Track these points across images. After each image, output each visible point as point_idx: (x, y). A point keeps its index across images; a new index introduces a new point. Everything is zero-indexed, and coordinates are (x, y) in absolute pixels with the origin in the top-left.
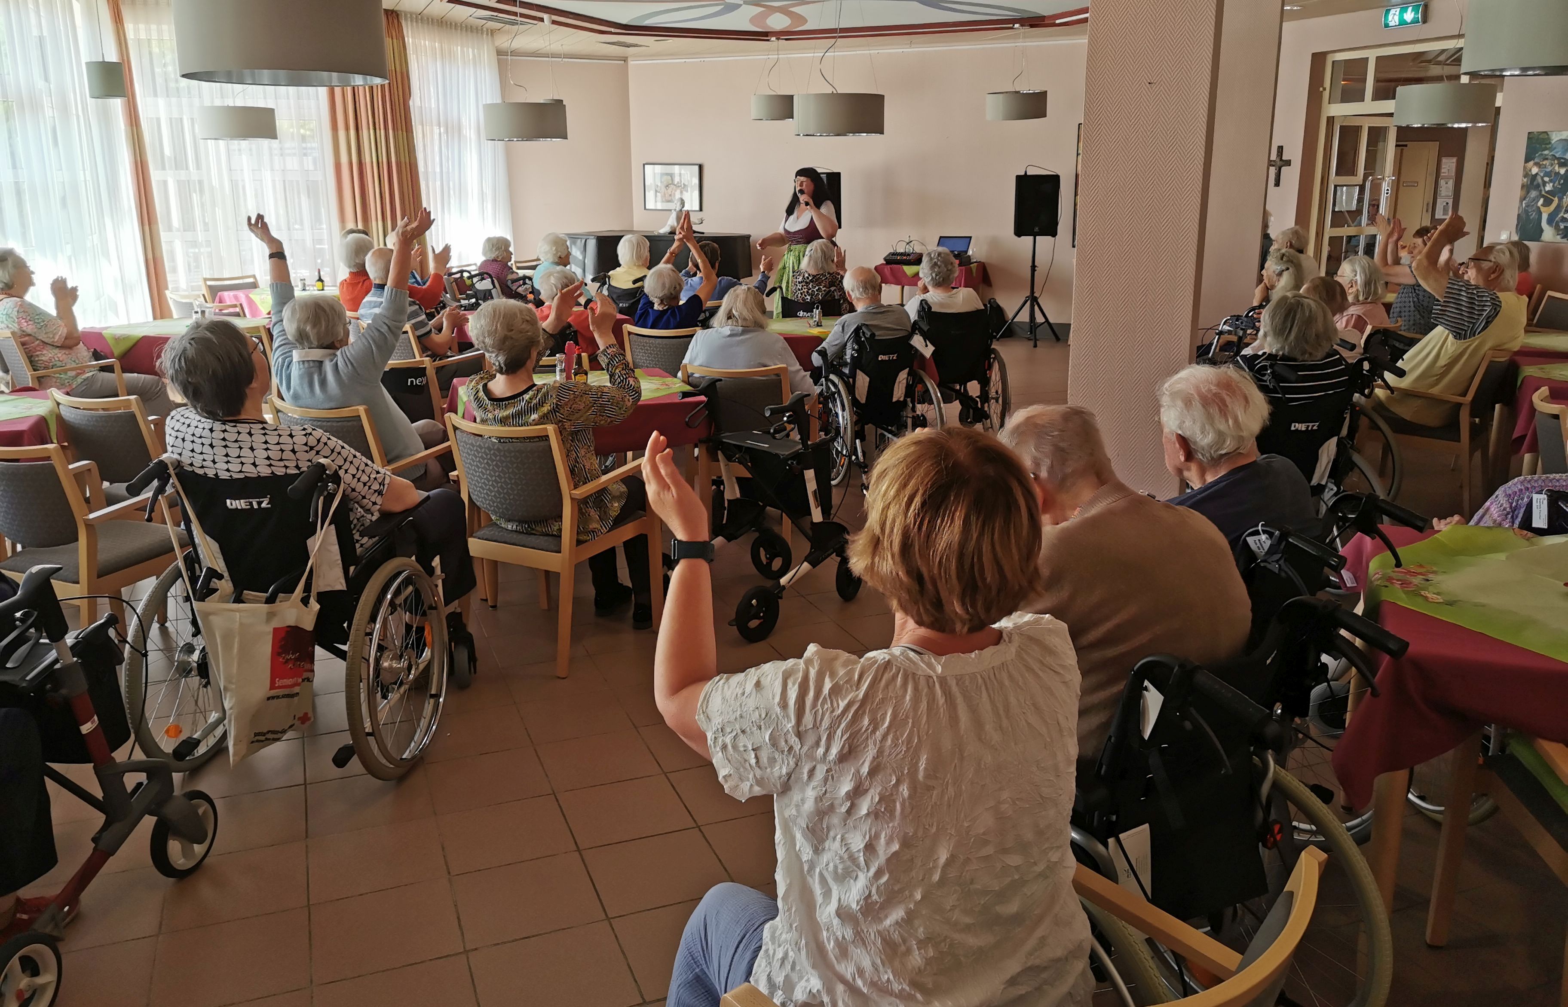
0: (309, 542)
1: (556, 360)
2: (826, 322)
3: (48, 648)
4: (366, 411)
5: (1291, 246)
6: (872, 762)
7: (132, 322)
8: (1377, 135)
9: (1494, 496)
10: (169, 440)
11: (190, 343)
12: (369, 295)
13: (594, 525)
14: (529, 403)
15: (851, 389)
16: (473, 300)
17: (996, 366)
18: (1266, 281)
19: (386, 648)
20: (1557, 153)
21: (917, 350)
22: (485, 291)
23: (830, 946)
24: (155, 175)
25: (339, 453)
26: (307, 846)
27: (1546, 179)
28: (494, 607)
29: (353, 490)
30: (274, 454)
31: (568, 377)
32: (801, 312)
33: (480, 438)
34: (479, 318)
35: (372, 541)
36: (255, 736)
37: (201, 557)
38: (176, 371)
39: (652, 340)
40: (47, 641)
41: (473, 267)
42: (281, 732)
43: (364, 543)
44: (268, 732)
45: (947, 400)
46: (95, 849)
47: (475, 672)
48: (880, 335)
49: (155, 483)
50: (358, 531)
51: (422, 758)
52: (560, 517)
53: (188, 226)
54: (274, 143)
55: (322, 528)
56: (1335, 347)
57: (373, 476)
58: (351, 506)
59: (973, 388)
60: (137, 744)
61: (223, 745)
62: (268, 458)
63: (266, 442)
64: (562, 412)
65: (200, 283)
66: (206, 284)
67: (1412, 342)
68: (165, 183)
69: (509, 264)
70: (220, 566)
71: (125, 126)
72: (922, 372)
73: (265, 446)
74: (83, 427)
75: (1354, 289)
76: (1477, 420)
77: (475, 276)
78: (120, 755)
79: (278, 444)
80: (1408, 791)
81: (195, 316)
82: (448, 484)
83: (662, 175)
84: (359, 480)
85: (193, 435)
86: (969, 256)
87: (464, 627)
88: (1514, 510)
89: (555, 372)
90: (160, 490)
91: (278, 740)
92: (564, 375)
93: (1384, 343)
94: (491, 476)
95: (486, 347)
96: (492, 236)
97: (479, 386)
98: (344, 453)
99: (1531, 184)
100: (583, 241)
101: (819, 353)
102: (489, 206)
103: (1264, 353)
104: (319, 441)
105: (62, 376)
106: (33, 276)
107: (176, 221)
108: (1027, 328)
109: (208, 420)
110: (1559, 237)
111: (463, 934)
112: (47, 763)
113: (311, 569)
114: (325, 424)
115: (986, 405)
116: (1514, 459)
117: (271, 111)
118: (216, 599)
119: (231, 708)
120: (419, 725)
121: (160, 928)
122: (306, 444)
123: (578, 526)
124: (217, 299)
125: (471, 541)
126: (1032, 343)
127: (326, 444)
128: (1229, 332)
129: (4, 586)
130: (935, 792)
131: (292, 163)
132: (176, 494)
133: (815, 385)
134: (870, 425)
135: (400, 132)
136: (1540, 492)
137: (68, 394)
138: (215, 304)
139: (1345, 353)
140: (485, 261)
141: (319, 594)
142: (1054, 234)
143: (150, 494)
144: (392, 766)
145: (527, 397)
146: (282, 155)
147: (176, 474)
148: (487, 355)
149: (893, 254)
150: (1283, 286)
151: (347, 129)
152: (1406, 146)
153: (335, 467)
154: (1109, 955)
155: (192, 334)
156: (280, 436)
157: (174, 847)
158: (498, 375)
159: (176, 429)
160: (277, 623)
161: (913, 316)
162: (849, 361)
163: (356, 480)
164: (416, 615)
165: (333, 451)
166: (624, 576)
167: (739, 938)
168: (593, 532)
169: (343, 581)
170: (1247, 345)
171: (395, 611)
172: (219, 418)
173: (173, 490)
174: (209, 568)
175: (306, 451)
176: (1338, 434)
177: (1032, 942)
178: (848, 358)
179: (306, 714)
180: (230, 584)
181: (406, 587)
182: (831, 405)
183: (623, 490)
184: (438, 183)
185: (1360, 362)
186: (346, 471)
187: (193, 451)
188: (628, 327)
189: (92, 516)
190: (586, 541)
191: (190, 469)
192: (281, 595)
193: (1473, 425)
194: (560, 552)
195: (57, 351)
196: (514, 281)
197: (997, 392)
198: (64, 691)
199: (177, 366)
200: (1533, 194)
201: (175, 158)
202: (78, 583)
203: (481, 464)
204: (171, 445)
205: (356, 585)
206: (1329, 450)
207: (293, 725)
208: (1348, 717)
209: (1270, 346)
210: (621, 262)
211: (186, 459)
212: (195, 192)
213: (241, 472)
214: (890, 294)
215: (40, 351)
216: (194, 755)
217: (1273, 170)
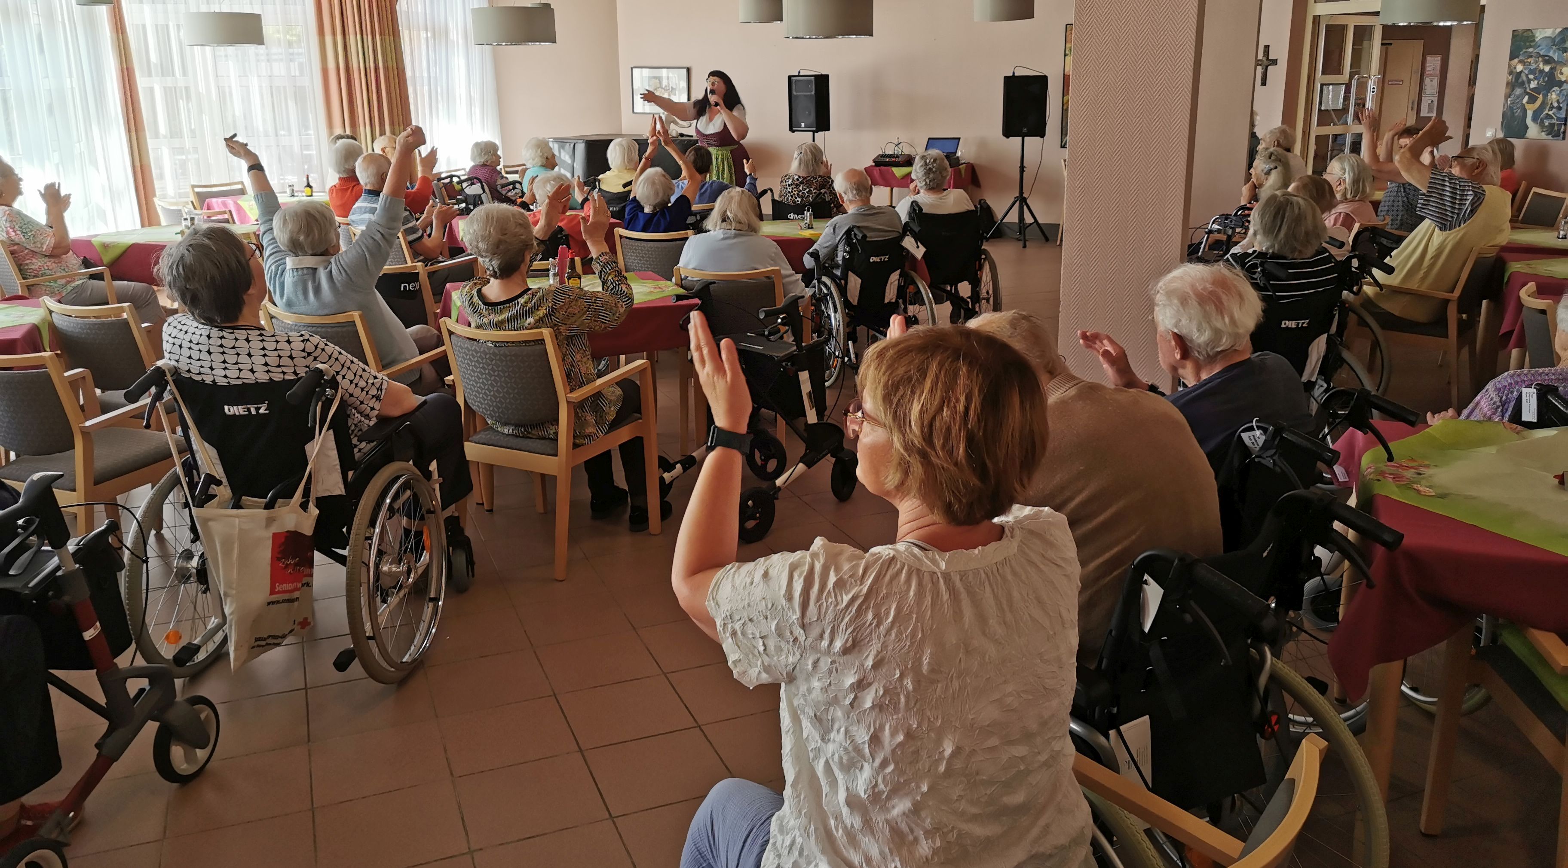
0: (308, 447)
1: (549, 264)
2: (817, 224)
3: (49, 555)
4: (360, 316)
5: (1279, 145)
6: (877, 656)
7: (120, 230)
8: (1363, 34)
9: (1484, 390)
10: (166, 346)
11: (187, 250)
12: (360, 200)
13: (590, 430)
14: (524, 307)
15: (843, 291)
16: (463, 205)
17: (987, 267)
18: (1254, 179)
19: (385, 553)
20: (1542, 49)
21: (908, 251)
22: (475, 196)
23: (839, 834)
24: (141, 82)
25: (337, 359)
26: (309, 750)
27: (1531, 76)
28: (490, 511)
29: (351, 395)
30: (272, 360)
31: (562, 282)
32: (792, 215)
33: (475, 343)
34: (472, 223)
35: (369, 446)
36: (256, 641)
37: (199, 463)
38: (174, 278)
39: (644, 243)
40: (49, 548)
41: (462, 172)
42: (281, 638)
43: (362, 448)
44: (269, 637)
45: (938, 301)
46: (98, 755)
47: (473, 576)
48: (872, 237)
49: (153, 390)
50: (356, 436)
51: (422, 661)
52: (556, 421)
53: (175, 132)
54: (261, 49)
55: (320, 434)
56: (1324, 245)
57: (370, 381)
58: (348, 412)
59: (964, 289)
60: (138, 652)
61: (223, 651)
62: (266, 364)
63: (264, 349)
64: (557, 315)
65: (188, 190)
66: (193, 190)
67: (1399, 240)
68: (151, 90)
69: (498, 168)
70: (219, 472)
71: (111, 33)
72: (913, 273)
73: (263, 353)
74: (76, 335)
75: (1342, 188)
76: (1464, 316)
77: (465, 181)
78: (123, 661)
79: (276, 350)
80: (1402, 683)
81: (184, 223)
82: (442, 389)
83: (650, 78)
84: (356, 385)
85: (191, 341)
86: (958, 158)
87: (462, 530)
88: (1504, 404)
89: (548, 276)
90: (158, 397)
91: (278, 645)
92: (558, 278)
93: (1373, 240)
94: (488, 380)
95: (479, 251)
96: (479, 141)
97: (473, 292)
98: (342, 359)
99: (1516, 82)
100: (572, 145)
101: (812, 254)
102: (477, 111)
103: (1255, 251)
104: (316, 347)
105: (51, 284)
106: (21, 183)
107: (163, 129)
108: (1017, 228)
109: (206, 327)
110: (1543, 133)
111: (467, 834)
112: (50, 670)
113: (310, 474)
114: (319, 329)
115: (977, 305)
116: (1501, 355)
117: (257, 18)
118: (215, 505)
119: (231, 614)
120: (418, 628)
121: (165, 832)
122: (303, 350)
123: (575, 431)
124: (205, 206)
125: (466, 444)
126: (1021, 244)
127: (323, 350)
128: (1219, 231)
129: (6, 495)
130: (939, 685)
131: (279, 69)
132: (173, 400)
133: (807, 286)
134: (862, 326)
135: (387, 37)
136: (1529, 386)
137: (60, 302)
138: (203, 211)
139: (1334, 251)
140: (474, 167)
141: (317, 498)
142: (1042, 134)
143: (149, 400)
144: (393, 669)
145: (522, 300)
146: (268, 60)
147: (173, 381)
148: (480, 260)
149: (882, 156)
150: (1271, 185)
151: (334, 33)
152: (1391, 44)
153: (333, 373)
154: (1111, 843)
155: (189, 241)
156: (277, 342)
157: (177, 752)
158: (492, 279)
159: (173, 335)
160: (275, 529)
161: (904, 217)
162: (840, 262)
163: (353, 385)
164: (414, 519)
165: (330, 357)
166: (620, 479)
167: (746, 833)
168: (589, 436)
169: (342, 486)
170: (1236, 244)
171: (393, 516)
172: (216, 324)
173: (171, 397)
174: (207, 475)
175: (304, 357)
176: (1328, 332)
177: (1035, 832)
178: (839, 259)
179: (306, 619)
180: (229, 491)
181: (404, 491)
182: (823, 307)
183: (618, 393)
184: (426, 88)
185: (1349, 259)
186: (344, 377)
187: (190, 357)
188: (620, 231)
189: (88, 423)
190: (582, 445)
191: (187, 375)
192: (280, 500)
193: (1460, 322)
194: (556, 456)
195: (47, 259)
196: (503, 186)
197: (988, 293)
198: (66, 598)
199: (174, 272)
200: (1518, 91)
201: (162, 65)
202: (74, 490)
203: (477, 368)
204: (168, 351)
205: (355, 490)
206: (1318, 348)
207: (294, 630)
208: (1341, 610)
209: (1260, 244)
210: (611, 166)
211: (183, 366)
212: (182, 98)
213: (238, 378)
214: (880, 196)
215: (28, 259)
216: (194, 661)
217: (1260, 69)
